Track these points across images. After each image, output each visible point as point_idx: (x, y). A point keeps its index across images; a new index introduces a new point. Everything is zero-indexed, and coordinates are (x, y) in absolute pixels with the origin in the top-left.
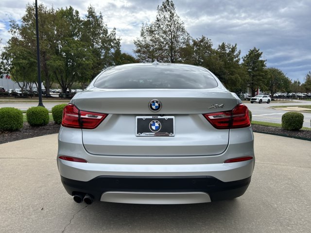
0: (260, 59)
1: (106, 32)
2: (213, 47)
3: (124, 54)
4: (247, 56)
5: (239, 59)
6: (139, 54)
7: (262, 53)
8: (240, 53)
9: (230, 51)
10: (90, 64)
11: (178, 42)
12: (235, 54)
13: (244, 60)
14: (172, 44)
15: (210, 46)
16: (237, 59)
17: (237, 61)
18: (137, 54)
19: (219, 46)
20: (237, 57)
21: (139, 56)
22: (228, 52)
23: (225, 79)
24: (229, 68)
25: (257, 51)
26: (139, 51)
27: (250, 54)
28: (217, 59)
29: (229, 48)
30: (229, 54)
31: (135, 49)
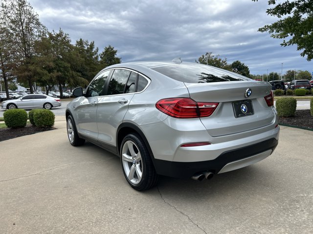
0: (116, 56)
2: (71, 43)
4: (103, 53)
5: (97, 56)
7: (116, 51)
8: (97, 50)
9: (88, 48)
11: (32, 34)
12: (93, 51)
13: (101, 57)
14: (24, 37)
15: (68, 41)
16: (95, 56)
17: (97, 58)
19: (77, 42)
20: (96, 54)
22: (86, 48)
23: (87, 76)
24: (89, 64)
25: (112, 49)
27: (106, 52)
28: (77, 55)
29: (87, 45)
30: (87, 51)
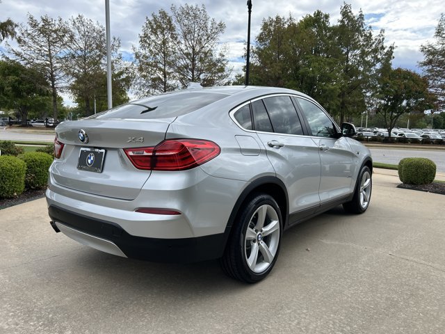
1: (369, 38)
3: (399, 70)
6: (430, 68)
10: (335, 89)
18: (426, 68)
21: (429, 71)
26: (430, 62)
31: (423, 58)
